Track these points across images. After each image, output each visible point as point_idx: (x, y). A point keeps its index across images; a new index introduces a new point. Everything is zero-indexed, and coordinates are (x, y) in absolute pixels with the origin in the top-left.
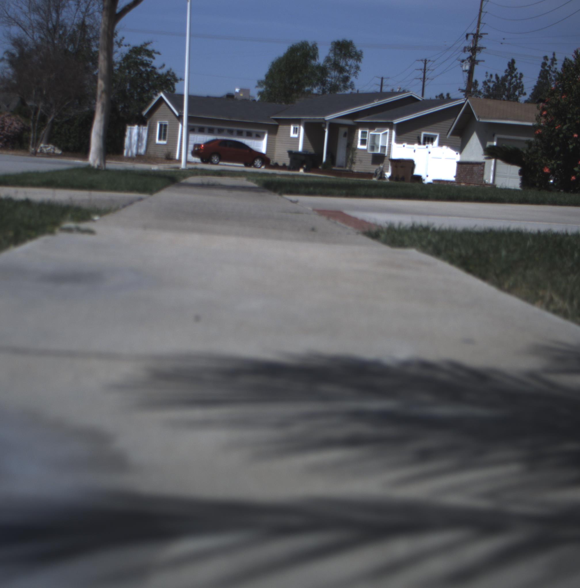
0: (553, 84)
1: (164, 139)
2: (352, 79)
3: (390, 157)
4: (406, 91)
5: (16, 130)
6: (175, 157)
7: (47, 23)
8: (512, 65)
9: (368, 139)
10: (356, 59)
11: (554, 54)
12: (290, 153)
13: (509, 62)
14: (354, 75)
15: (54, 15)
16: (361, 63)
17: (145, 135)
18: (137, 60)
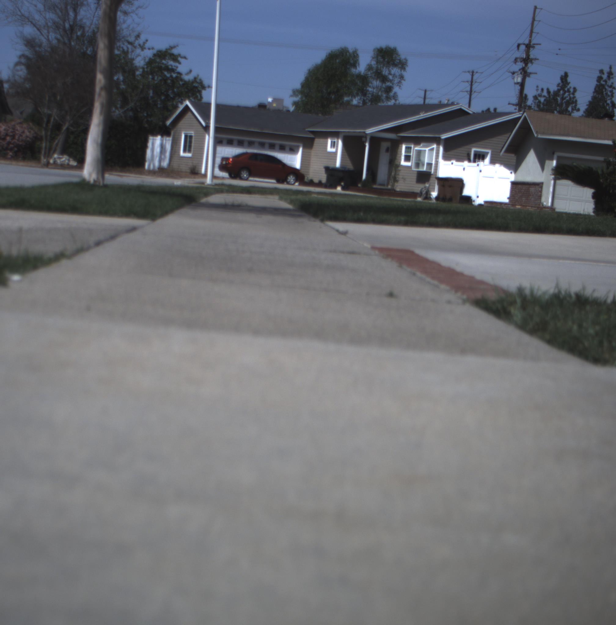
0: (609, 100)
1: (189, 151)
2: (396, 89)
3: (436, 175)
4: (455, 103)
5: (28, 139)
6: (201, 171)
7: (64, 23)
8: (564, 78)
9: (413, 155)
10: (400, 68)
11: (611, 68)
12: (327, 169)
13: (562, 76)
14: (398, 85)
15: (72, 14)
16: (406, 72)
17: (168, 147)
18: (162, 65)
